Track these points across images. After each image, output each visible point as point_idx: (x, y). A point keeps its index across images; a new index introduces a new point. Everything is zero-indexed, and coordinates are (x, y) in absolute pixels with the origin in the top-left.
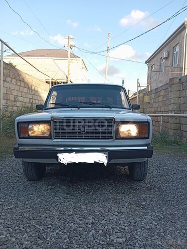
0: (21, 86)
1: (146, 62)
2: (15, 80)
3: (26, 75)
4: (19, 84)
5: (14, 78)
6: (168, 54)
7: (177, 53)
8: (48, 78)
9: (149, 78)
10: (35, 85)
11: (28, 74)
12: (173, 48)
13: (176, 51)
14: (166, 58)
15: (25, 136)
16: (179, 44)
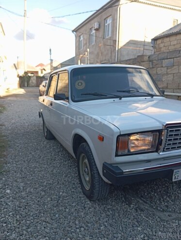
1: (73, 31)
6: (99, 25)
7: (109, 25)
9: (77, 49)
12: (105, 19)
13: (108, 23)
14: (97, 30)
15: (123, 153)
16: (111, 17)
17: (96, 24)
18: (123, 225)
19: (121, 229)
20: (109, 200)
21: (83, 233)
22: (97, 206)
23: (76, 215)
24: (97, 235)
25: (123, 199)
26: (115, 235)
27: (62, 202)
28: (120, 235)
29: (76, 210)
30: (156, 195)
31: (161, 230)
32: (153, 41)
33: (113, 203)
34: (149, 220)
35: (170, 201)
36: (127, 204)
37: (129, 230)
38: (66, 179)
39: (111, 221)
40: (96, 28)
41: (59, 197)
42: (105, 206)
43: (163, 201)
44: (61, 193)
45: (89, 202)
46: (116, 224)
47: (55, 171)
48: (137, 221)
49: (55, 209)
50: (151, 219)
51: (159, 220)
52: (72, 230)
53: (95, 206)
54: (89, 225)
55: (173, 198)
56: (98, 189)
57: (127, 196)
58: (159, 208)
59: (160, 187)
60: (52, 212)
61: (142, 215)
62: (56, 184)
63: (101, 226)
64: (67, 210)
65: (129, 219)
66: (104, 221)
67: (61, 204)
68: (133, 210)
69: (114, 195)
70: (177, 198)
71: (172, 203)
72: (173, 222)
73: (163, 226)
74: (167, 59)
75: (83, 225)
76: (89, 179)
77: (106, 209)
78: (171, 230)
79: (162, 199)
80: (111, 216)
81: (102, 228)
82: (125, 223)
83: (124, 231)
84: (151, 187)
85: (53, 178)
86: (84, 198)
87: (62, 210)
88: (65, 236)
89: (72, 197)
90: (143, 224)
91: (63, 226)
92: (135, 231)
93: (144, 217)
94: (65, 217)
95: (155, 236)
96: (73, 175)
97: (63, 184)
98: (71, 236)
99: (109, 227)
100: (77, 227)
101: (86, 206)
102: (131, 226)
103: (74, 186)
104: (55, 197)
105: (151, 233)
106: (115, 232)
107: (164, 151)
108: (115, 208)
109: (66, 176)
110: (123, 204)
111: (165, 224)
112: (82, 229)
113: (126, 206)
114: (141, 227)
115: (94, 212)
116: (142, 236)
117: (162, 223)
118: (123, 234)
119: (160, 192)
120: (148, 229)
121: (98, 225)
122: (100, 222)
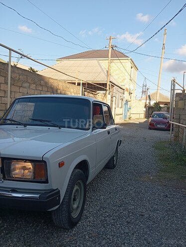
0: (42, 90)
2: (35, 86)
3: (50, 80)
4: (40, 89)
5: (34, 83)
8: (74, 79)
10: (62, 89)
11: (52, 78)
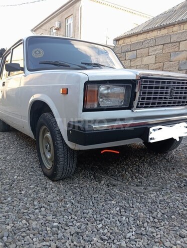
1: (32, 31)
6: (60, 24)
12: (66, 19)
13: (69, 23)
14: (57, 29)
15: (92, 106)
16: (72, 16)
17: (56, 23)
18: (93, 200)
19: (91, 204)
20: (76, 180)
21: (45, 213)
22: (61, 186)
23: (35, 196)
24: (62, 213)
25: (92, 177)
26: (85, 211)
27: (16, 186)
28: (90, 211)
29: (35, 191)
30: (127, 173)
31: (138, 201)
32: (115, 42)
33: (81, 182)
34: (123, 193)
35: (143, 178)
36: (96, 181)
37: (101, 204)
38: (23, 164)
39: (78, 198)
40: (56, 27)
41: (14, 181)
42: (71, 185)
43: (136, 178)
44: (15, 177)
45: (51, 183)
46: (85, 201)
47: (8, 158)
48: (110, 196)
49: (7, 192)
50: (126, 192)
51: (134, 192)
52: (29, 212)
53: (59, 186)
54: (52, 204)
55: (146, 175)
56: (63, 163)
57: (96, 174)
58: (132, 184)
59: (131, 166)
60: (3, 196)
61: (115, 189)
62: (10, 169)
63: (67, 204)
64: (23, 192)
65: (101, 194)
66: (70, 199)
67: (16, 187)
68: (105, 185)
69: (81, 175)
70: (149, 174)
71: (145, 179)
72: (150, 193)
73: (140, 198)
74: (130, 51)
75: (44, 205)
76: (52, 156)
77: (72, 187)
78: (149, 201)
79: (134, 177)
80: (79, 193)
81: (67, 206)
82: (96, 199)
83: (96, 206)
84: (121, 167)
85: (7, 164)
86: (44, 180)
87: (16, 193)
88: (19, 219)
89: (30, 180)
90: (117, 197)
91: (17, 209)
92: (109, 205)
93: (117, 191)
94: (20, 200)
95: (133, 207)
96: (31, 160)
97: (19, 168)
98: (28, 217)
99: (77, 204)
100: (36, 207)
101: (47, 186)
102: (103, 200)
103: (32, 170)
104: (8, 181)
105: (127, 205)
106: (84, 208)
107: (138, 107)
108: (82, 186)
109: (23, 162)
110: (93, 181)
111: (143, 195)
112: (43, 209)
113: (96, 183)
114: (115, 200)
115: (58, 192)
116: (118, 209)
117: (139, 195)
118: (94, 209)
119: (131, 170)
120: (124, 202)
121: (63, 203)
122: (66, 200)
